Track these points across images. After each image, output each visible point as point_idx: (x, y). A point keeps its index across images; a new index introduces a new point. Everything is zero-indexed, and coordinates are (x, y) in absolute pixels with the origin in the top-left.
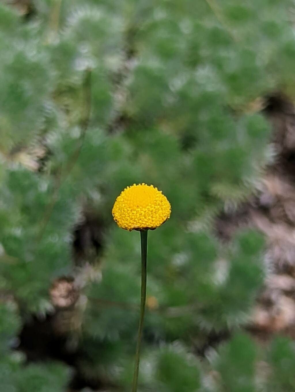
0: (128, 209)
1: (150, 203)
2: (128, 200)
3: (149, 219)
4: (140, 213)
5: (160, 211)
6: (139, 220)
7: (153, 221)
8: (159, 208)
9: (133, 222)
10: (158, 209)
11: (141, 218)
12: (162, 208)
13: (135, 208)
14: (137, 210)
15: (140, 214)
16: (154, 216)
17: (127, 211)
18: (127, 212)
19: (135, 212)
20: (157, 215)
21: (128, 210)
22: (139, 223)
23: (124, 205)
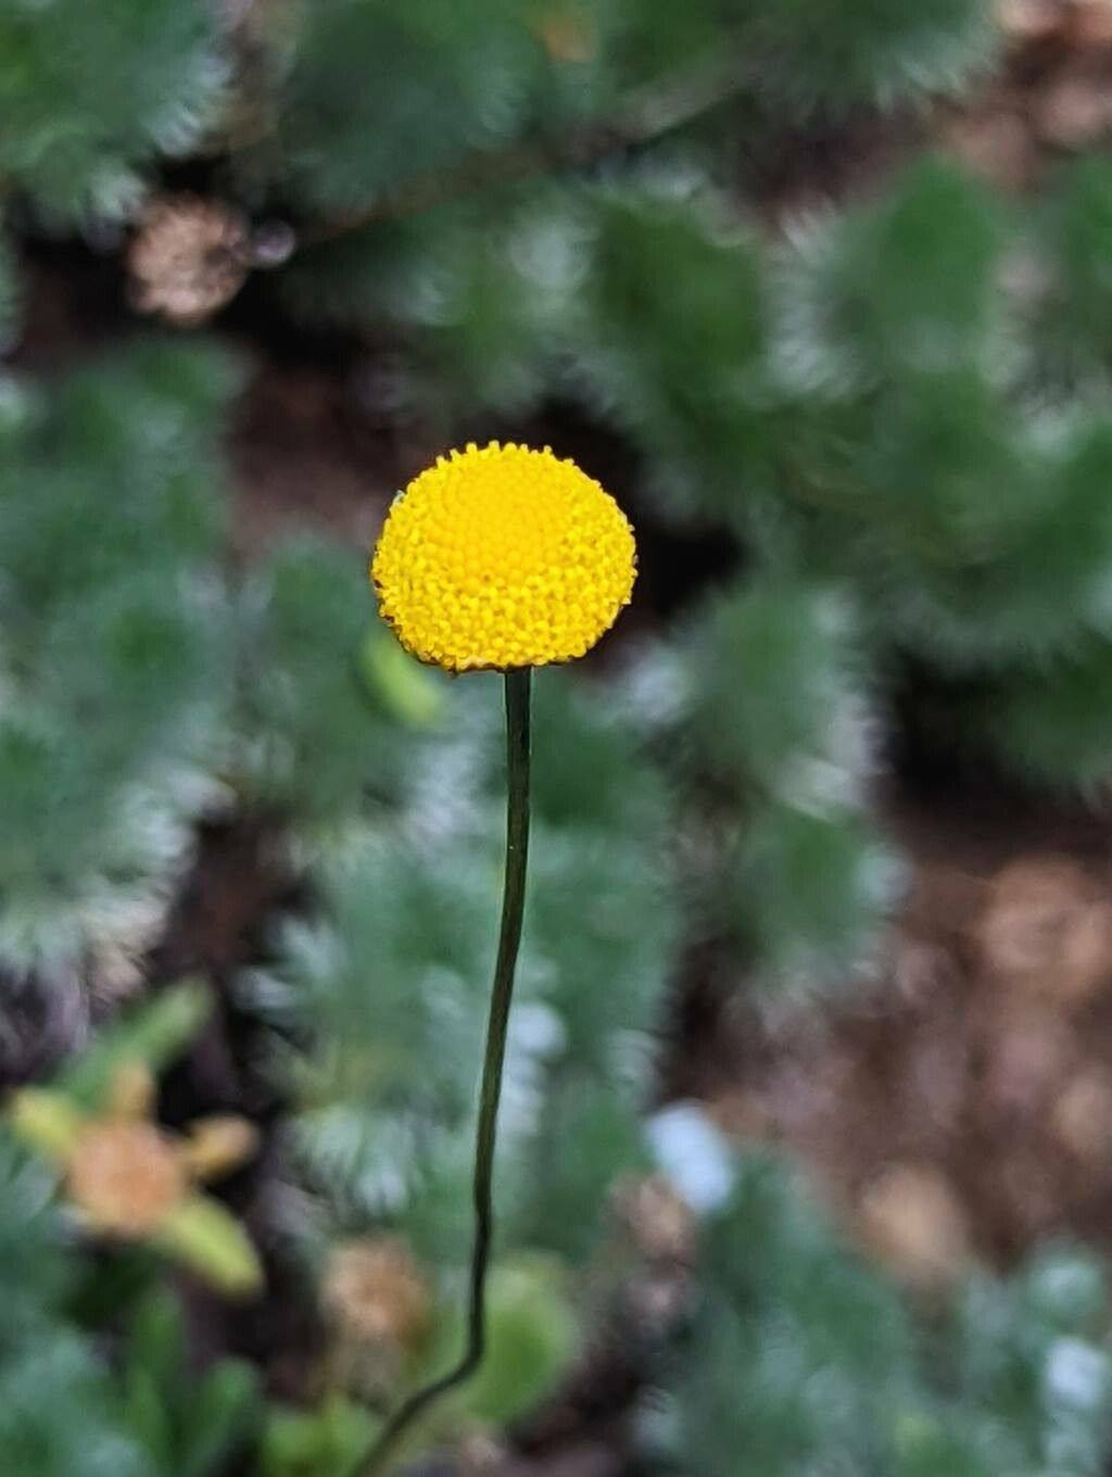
0: (444, 584)
1: (544, 560)
2: (439, 543)
3: (538, 632)
4: (496, 608)
5: (590, 589)
6: (492, 637)
7: (553, 637)
8: (580, 578)
9: (466, 642)
10: (580, 584)
11: (502, 627)
12: (594, 576)
13: (473, 583)
14: (484, 591)
15: (496, 614)
16: (557, 619)
17: (437, 593)
18: (440, 599)
19: (474, 603)
20: (575, 606)
21: (442, 590)
22: (492, 647)
23: (422, 563)
